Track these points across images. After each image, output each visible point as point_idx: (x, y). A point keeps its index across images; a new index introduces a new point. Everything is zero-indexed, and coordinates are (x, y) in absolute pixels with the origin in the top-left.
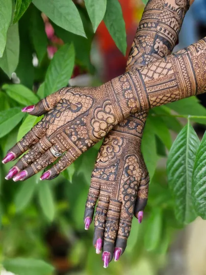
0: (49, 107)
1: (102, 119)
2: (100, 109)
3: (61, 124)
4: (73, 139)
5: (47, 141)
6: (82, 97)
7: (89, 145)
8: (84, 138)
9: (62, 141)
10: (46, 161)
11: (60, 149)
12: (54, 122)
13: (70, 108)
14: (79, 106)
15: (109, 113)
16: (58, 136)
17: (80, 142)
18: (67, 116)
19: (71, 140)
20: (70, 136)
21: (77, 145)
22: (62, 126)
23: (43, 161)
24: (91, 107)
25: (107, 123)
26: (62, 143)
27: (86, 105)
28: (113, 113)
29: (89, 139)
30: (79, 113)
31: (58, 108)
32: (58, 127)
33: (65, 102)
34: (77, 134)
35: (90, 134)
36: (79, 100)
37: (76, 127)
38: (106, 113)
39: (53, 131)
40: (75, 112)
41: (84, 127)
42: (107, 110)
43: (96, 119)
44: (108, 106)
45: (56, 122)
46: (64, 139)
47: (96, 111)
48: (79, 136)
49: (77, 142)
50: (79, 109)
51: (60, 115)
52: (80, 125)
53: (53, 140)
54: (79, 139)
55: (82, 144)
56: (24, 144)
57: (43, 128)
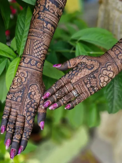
0: (70, 66)
1: (106, 75)
2: (104, 68)
3: (82, 76)
4: (88, 86)
5: (71, 86)
6: (93, 61)
7: (96, 91)
8: (94, 86)
9: (81, 87)
10: (69, 99)
11: (79, 92)
12: (77, 75)
13: (87, 67)
14: (93, 66)
15: (110, 71)
16: (79, 84)
17: (92, 89)
18: (86, 72)
19: (87, 87)
20: (86, 84)
21: (89, 90)
22: (82, 78)
23: (67, 98)
24: (99, 67)
25: (109, 77)
26: (80, 88)
27: (96, 66)
28: (113, 70)
29: (97, 87)
30: (93, 70)
31: (79, 67)
32: (81, 78)
33: (83, 63)
34: (90, 83)
35: (98, 84)
36: (92, 63)
37: (90, 79)
38: (108, 71)
39: (76, 80)
40: (90, 69)
41: (95, 79)
42: (109, 69)
43: (102, 75)
44: (109, 66)
45: (79, 75)
46: (83, 86)
47: (102, 70)
48: (91, 85)
49: (90, 88)
50: (92, 68)
51: (81, 71)
52: (93, 78)
53: (75, 86)
54: (91, 87)
55: (92, 90)
56: (56, 87)
57: (69, 78)
